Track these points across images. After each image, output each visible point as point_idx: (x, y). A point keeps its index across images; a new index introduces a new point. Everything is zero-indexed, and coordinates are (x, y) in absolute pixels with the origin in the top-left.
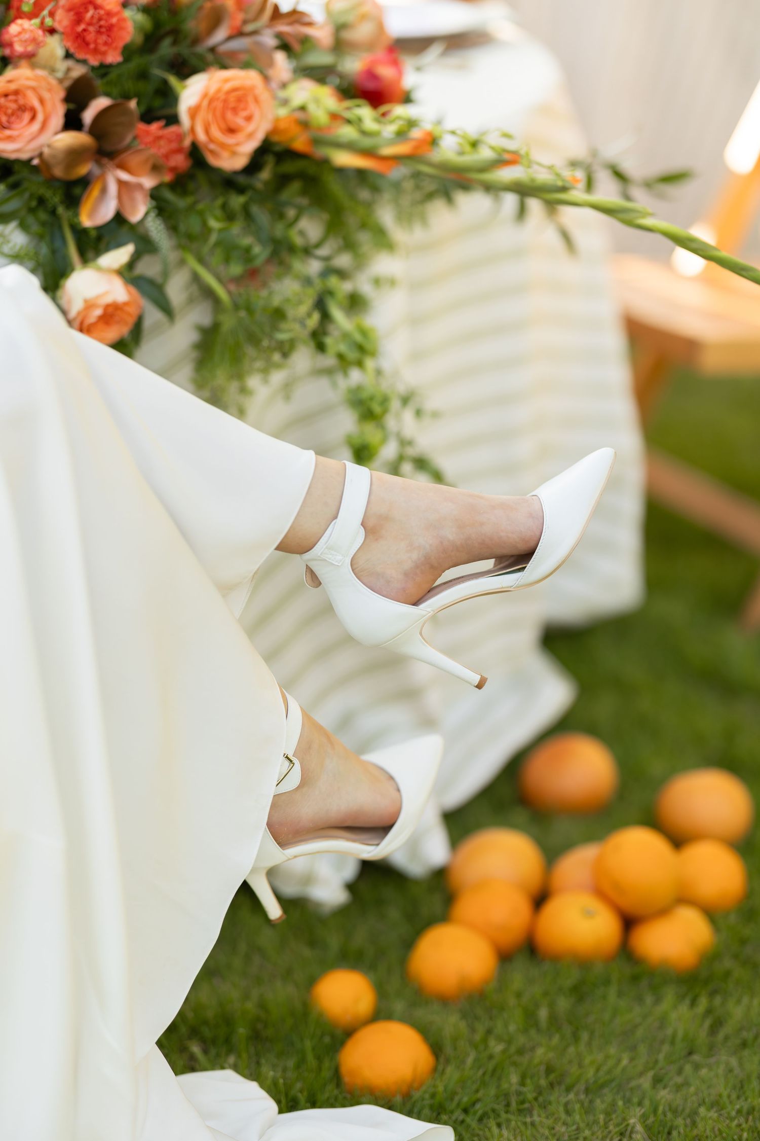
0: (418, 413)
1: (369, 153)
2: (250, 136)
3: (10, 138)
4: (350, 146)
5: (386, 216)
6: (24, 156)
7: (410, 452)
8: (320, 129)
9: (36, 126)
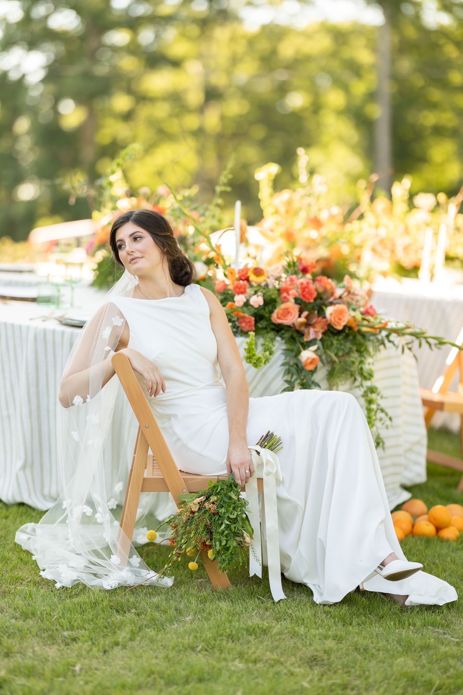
0: (382, 397)
1: (372, 327)
2: (344, 321)
3: (286, 320)
4: (367, 326)
5: (371, 349)
6: (289, 324)
7: (379, 407)
8: (359, 322)
9: (292, 317)
